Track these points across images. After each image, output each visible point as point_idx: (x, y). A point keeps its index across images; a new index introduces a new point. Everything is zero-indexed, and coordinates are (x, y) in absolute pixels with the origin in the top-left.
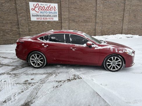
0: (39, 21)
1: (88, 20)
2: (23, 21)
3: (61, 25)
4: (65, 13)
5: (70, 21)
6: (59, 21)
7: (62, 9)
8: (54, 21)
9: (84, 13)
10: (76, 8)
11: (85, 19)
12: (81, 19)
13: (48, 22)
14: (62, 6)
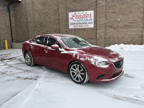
0: (76, 29)
1: (131, 24)
2: (63, 30)
3: (96, 32)
4: (101, 19)
5: (107, 27)
6: (94, 28)
7: (98, 15)
8: (89, 28)
9: (125, 16)
10: (114, 12)
11: (126, 23)
12: (120, 25)
13: (84, 29)
14: (98, 12)
